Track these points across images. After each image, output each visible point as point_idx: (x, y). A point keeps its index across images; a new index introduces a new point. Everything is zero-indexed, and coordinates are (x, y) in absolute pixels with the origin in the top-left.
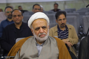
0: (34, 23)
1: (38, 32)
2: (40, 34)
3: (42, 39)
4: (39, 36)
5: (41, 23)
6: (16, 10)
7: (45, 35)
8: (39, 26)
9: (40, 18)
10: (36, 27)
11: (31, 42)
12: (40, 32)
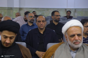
0: (69, 30)
1: (73, 39)
2: (74, 41)
3: (76, 46)
4: (74, 43)
5: (76, 30)
6: (40, 16)
7: (80, 42)
8: (74, 33)
9: (76, 25)
10: (71, 34)
11: (65, 48)
12: (75, 39)
